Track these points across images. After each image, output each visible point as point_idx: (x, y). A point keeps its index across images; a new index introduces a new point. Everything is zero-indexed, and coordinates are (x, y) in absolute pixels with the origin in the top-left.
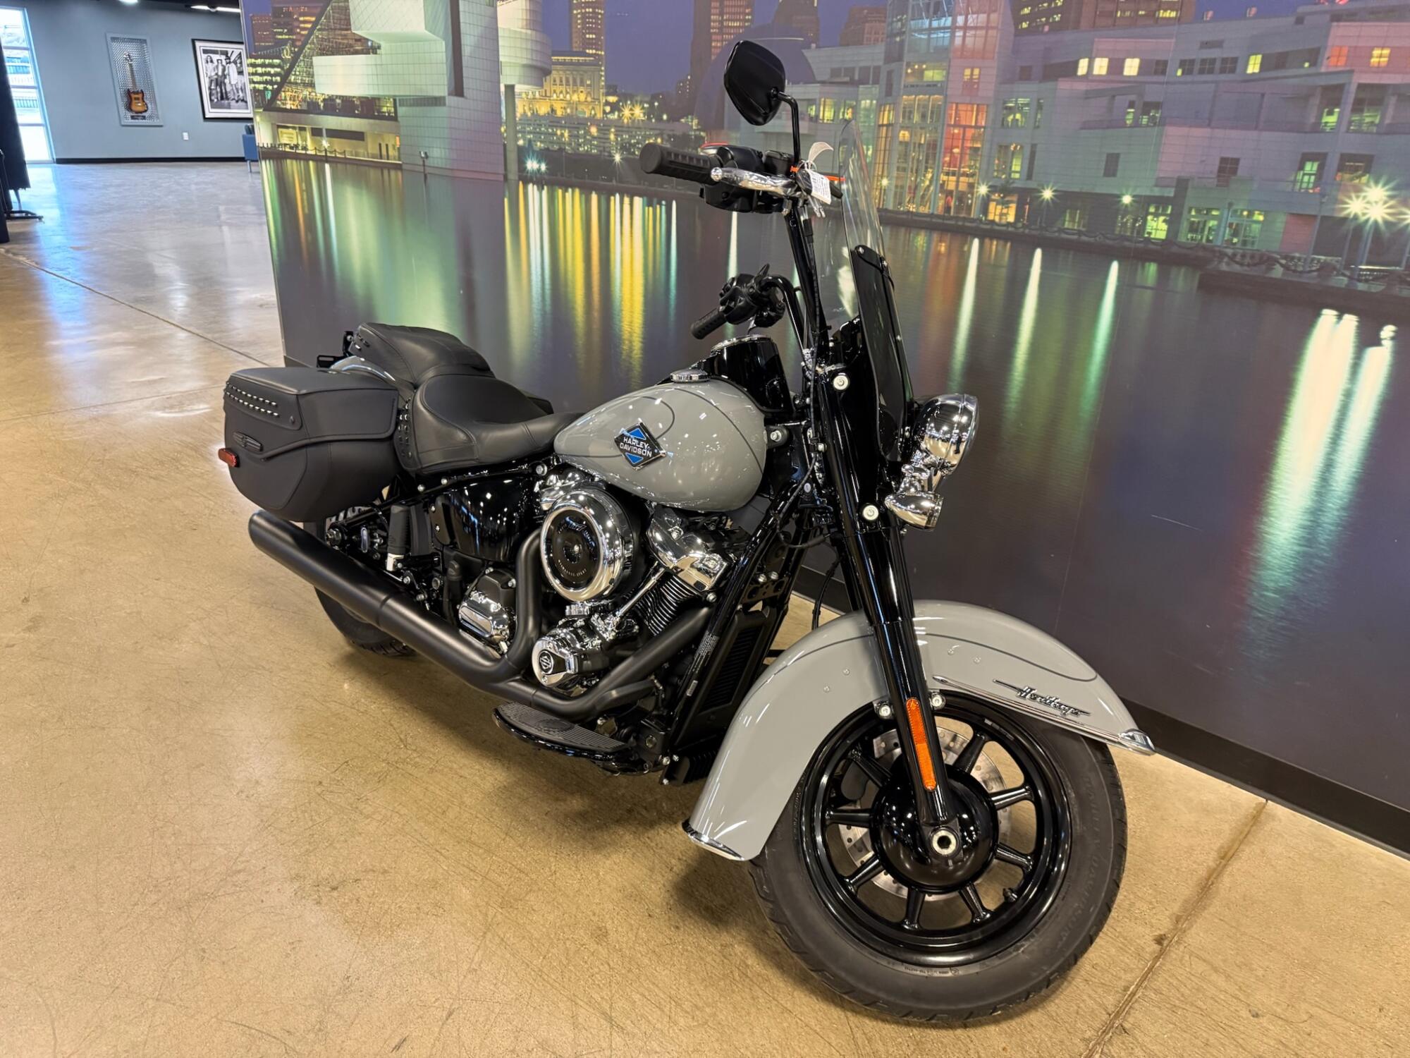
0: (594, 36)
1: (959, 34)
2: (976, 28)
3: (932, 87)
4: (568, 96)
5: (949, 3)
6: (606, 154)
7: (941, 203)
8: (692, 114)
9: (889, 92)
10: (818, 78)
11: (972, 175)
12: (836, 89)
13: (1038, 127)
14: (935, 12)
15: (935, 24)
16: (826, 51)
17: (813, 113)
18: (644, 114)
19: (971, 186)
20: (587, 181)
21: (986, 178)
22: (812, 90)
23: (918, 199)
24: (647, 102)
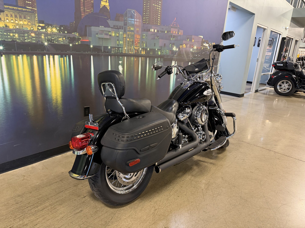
0: (30, 3)
1: (135, 22)
2: (138, 22)
3: (132, 31)
4: (17, 22)
5: (133, 17)
6: (40, 42)
7: (135, 52)
8: (76, 32)
9: (125, 31)
10: (111, 27)
11: (139, 47)
12: (115, 29)
13: (146, 39)
14: (132, 18)
15: (132, 20)
16: (112, 21)
17: (110, 34)
18: (57, 31)
19: (139, 48)
20: (30, 52)
21: (141, 47)
22: (110, 29)
23: (131, 51)
24: (58, 27)
